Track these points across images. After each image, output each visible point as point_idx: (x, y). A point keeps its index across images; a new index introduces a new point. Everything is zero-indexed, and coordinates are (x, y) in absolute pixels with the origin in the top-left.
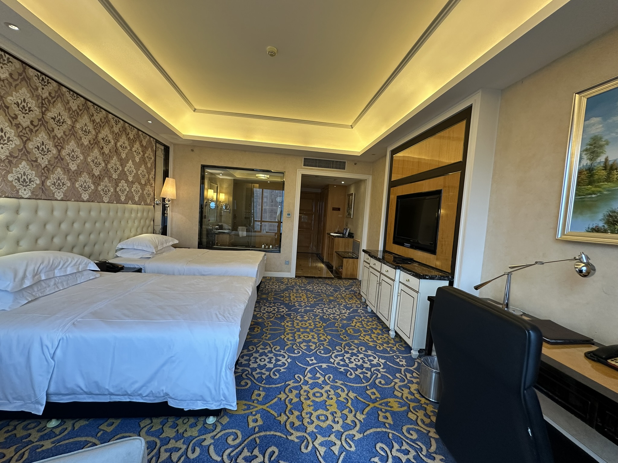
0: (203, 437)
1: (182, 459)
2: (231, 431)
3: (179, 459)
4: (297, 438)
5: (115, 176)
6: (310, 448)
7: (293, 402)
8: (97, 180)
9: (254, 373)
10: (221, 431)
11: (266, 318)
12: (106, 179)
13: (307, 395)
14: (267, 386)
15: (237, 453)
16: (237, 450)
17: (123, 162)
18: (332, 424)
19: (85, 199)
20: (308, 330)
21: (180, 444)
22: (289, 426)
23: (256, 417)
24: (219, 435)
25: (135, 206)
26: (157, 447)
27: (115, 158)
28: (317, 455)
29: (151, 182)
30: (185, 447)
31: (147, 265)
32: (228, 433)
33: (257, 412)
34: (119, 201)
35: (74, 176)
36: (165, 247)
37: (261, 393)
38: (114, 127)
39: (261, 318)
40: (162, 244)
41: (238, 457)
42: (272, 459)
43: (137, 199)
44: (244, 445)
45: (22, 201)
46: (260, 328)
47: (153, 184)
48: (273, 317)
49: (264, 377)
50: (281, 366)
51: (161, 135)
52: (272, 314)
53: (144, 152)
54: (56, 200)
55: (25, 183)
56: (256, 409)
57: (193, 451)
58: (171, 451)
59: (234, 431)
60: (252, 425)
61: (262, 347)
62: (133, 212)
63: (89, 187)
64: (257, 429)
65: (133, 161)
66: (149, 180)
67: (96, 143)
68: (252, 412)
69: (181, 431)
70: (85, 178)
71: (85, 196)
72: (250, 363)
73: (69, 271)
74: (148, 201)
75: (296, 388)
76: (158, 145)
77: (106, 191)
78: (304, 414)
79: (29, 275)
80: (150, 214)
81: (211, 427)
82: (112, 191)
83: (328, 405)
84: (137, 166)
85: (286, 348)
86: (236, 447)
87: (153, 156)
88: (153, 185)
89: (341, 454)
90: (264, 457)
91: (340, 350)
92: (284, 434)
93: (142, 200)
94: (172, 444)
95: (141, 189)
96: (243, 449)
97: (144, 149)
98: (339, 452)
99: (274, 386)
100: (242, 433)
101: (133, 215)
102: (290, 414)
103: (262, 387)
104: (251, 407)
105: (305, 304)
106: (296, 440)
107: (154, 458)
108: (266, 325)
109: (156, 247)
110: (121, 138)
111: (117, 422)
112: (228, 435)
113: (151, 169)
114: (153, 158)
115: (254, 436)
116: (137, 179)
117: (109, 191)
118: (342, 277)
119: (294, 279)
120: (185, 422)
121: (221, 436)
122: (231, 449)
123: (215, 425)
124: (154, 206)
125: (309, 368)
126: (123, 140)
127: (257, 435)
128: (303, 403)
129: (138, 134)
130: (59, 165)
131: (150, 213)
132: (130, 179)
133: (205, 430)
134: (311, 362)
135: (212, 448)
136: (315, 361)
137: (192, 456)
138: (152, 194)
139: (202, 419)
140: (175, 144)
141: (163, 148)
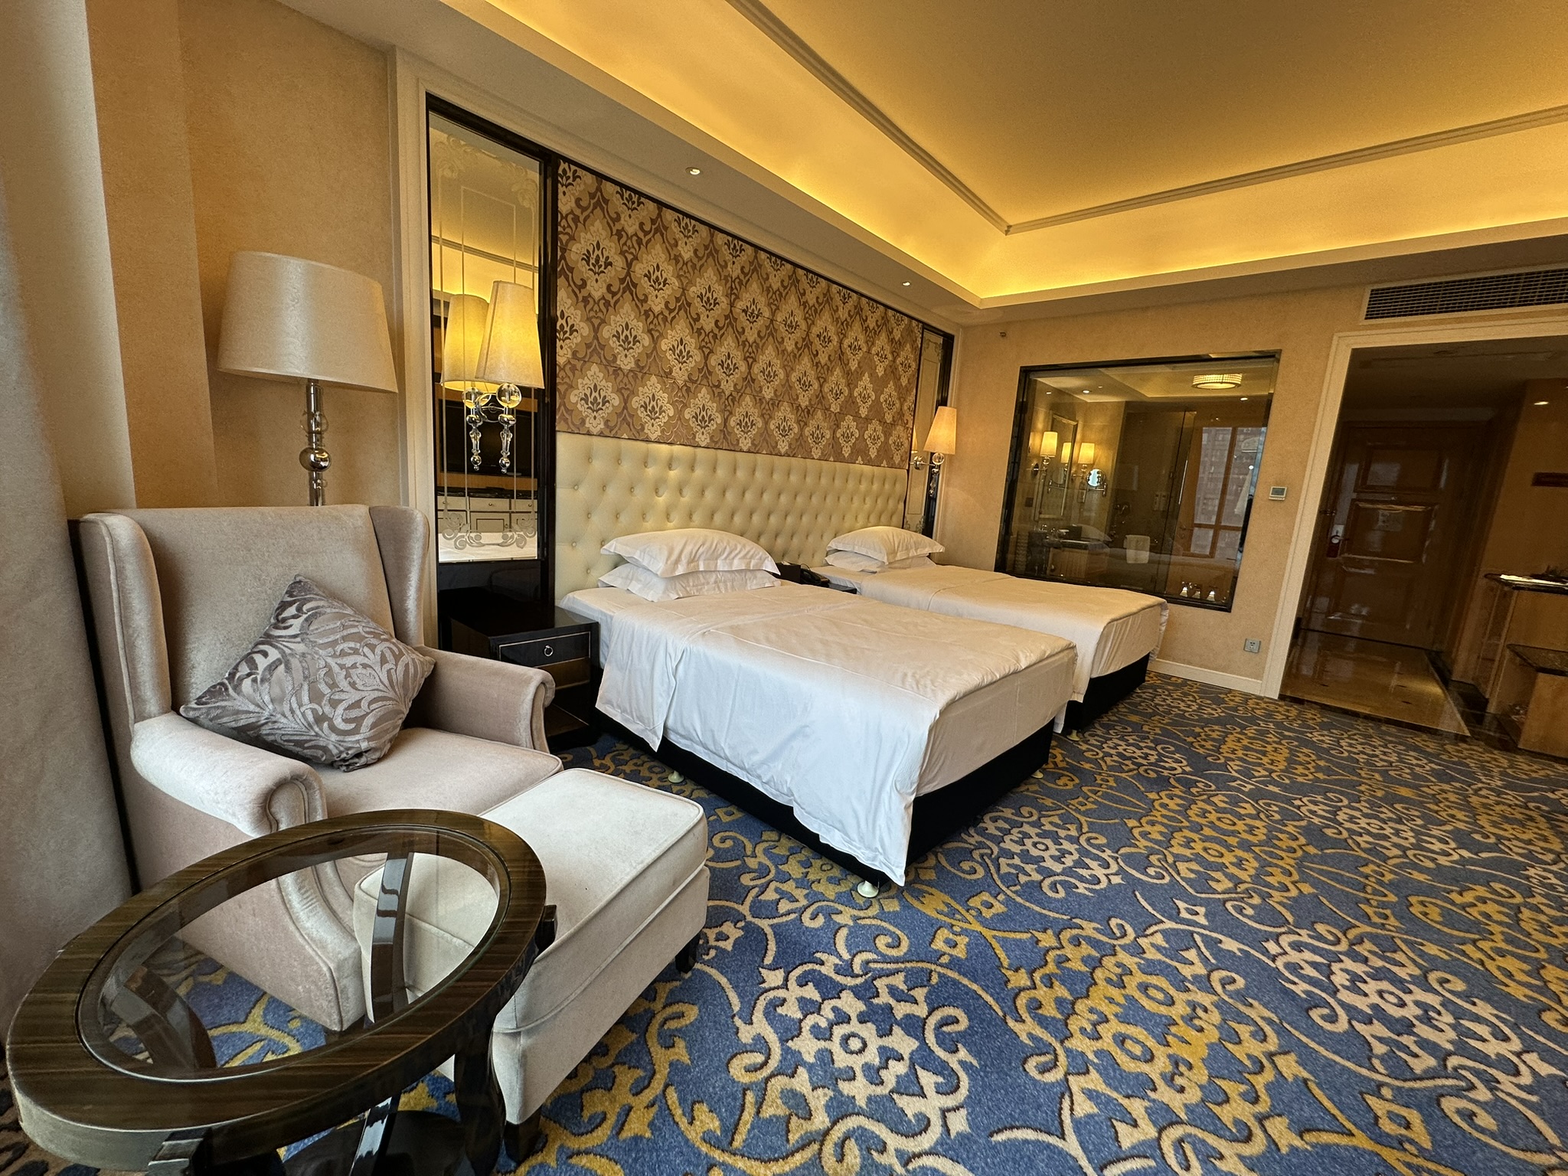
0: (840, 907)
1: (793, 916)
2: (892, 928)
3: (788, 913)
4: (1030, 1036)
5: (835, 408)
6: (1051, 1077)
7: (1067, 965)
8: (804, 415)
9: (1001, 860)
10: (874, 918)
11: (1108, 766)
12: (819, 413)
13: (1121, 975)
14: (1019, 899)
15: (882, 969)
16: (885, 966)
17: (852, 379)
18: (1156, 1080)
19: (783, 451)
20: (1233, 841)
21: (799, 894)
22: (1024, 1001)
23: (958, 939)
24: (868, 922)
25: (867, 468)
26: (768, 878)
27: (837, 372)
28: (1061, 1103)
29: (905, 418)
30: (804, 902)
31: (867, 585)
32: (885, 929)
33: (964, 932)
34: (839, 458)
35: (769, 410)
36: (913, 557)
37: (996, 904)
38: (841, 309)
39: (1095, 762)
40: (907, 549)
41: (880, 977)
42: (945, 1029)
43: (873, 453)
44: (903, 966)
45: (699, 450)
46: (1077, 781)
47: (911, 422)
48: (1131, 770)
49: (1023, 879)
50: (1082, 879)
51: (934, 311)
52: (1133, 763)
53: (895, 354)
54: (741, 451)
55: (703, 421)
56: (965, 926)
57: (814, 917)
58: (784, 895)
59: (898, 932)
60: (939, 944)
61: (1056, 820)
62: (863, 480)
63: (790, 429)
64: (945, 960)
65: (871, 376)
66: (901, 414)
67: (806, 345)
68: (953, 925)
69: (811, 877)
70: (785, 411)
71: (783, 447)
72: (1007, 838)
73: (737, 565)
74: (897, 459)
75: (1094, 943)
76: (927, 334)
77: (817, 438)
78: (1080, 1006)
79: (684, 559)
80: (899, 488)
81: (861, 902)
82: (828, 437)
83: (1175, 1036)
84: (879, 384)
85: (1122, 851)
86: (886, 959)
87: (915, 360)
88: (910, 425)
89: (1139, 1156)
90: (930, 1014)
91: (1331, 938)
92: (1002, 1009)
93: (885, 456)
94: (789, 887)
95: (885, 433)
96: (898, 971)
97: (896, 346)
98: (1133, 1147)
99: (1037, 909)
100: (910, 946)
101: (863, 487)
102: (1042, 982)
103: (1006, 894)
104: (958, 916)
105: (1270, 776)
106: (1024, 1038)
107: (757, 889)
108: (1099, 782)
109: (893, 552)
110: (852, 330)
111: (738, 815)
112: (884, 932)
113: (908, 390)
114: (914, 366)
115: (933, 967)
116: (877, 412)
117: (823, 437)
118: (1520, 746)
119: (1272, 701)
120: (824, 867)
121: (870, 926)
122: (875, 957)
123: (869, 903)
124: (908, 471)
125: (1169, 925)
126: (855, 333)
127: (939, 969)
128: (1096, 984)
129: (885, 318)
130: (748, 391)
131: (898, 486)
132: (864, 412)
133: (849, 898)
134: (1184, 915)
135: (844, 932)
136: (1203, 921)
137: (807, 921)
138: (906, 445)
139: (852, 879)
140: (966, 328)
141: (940, 340)
